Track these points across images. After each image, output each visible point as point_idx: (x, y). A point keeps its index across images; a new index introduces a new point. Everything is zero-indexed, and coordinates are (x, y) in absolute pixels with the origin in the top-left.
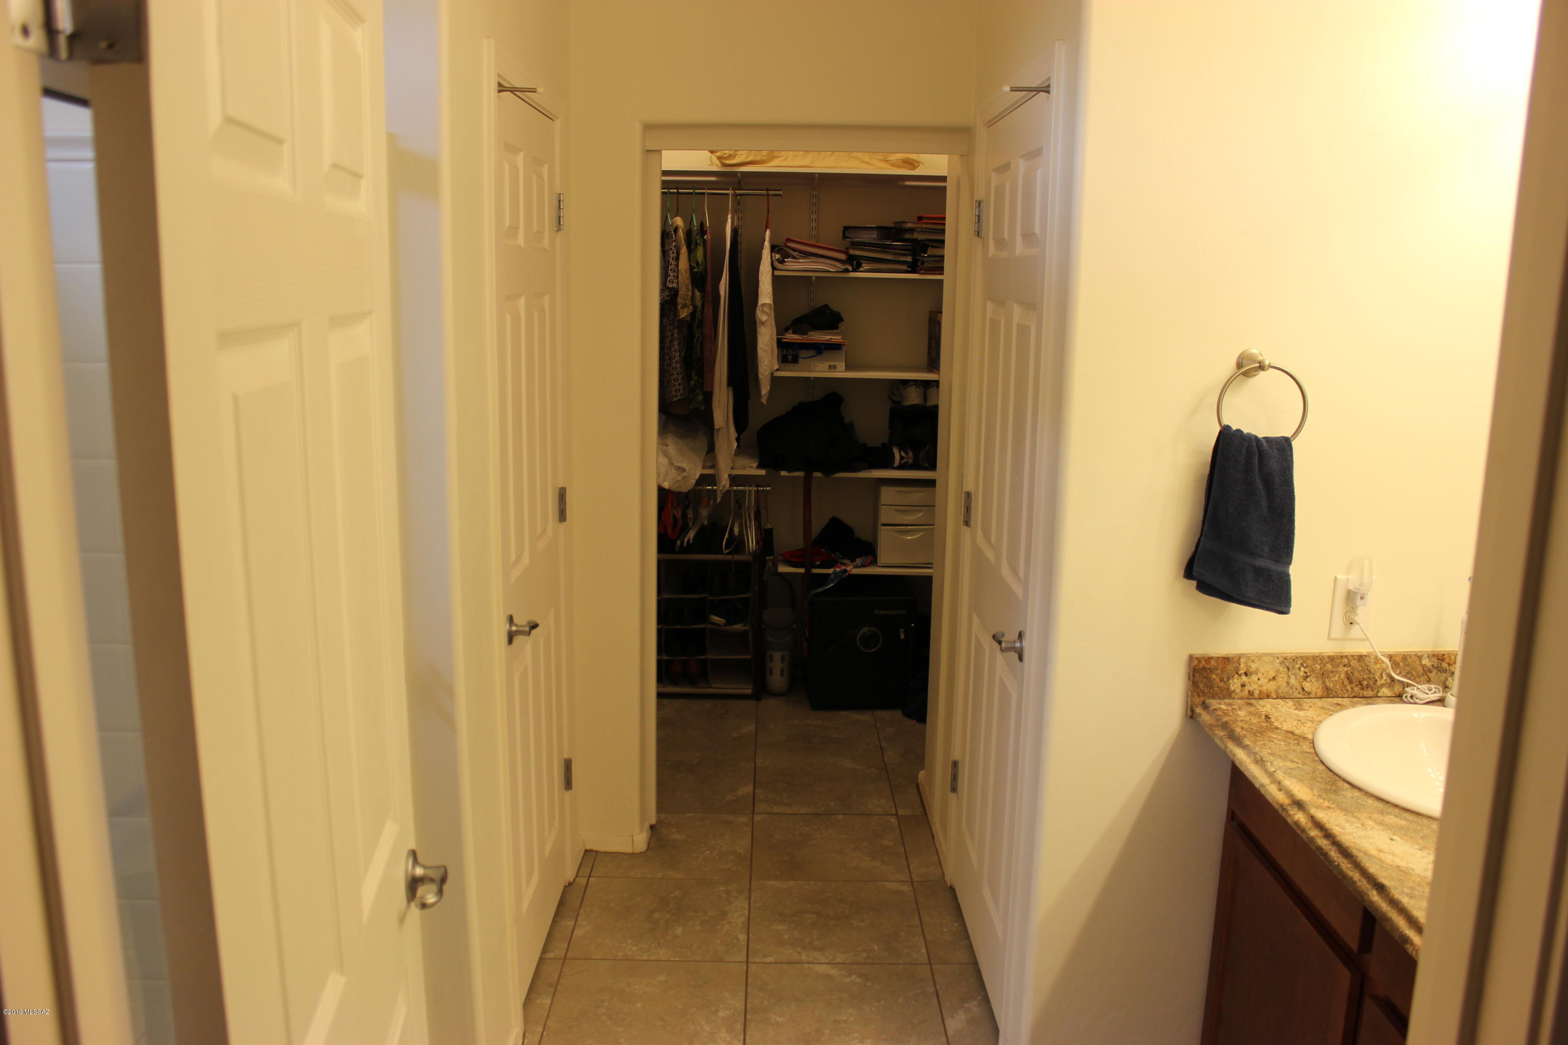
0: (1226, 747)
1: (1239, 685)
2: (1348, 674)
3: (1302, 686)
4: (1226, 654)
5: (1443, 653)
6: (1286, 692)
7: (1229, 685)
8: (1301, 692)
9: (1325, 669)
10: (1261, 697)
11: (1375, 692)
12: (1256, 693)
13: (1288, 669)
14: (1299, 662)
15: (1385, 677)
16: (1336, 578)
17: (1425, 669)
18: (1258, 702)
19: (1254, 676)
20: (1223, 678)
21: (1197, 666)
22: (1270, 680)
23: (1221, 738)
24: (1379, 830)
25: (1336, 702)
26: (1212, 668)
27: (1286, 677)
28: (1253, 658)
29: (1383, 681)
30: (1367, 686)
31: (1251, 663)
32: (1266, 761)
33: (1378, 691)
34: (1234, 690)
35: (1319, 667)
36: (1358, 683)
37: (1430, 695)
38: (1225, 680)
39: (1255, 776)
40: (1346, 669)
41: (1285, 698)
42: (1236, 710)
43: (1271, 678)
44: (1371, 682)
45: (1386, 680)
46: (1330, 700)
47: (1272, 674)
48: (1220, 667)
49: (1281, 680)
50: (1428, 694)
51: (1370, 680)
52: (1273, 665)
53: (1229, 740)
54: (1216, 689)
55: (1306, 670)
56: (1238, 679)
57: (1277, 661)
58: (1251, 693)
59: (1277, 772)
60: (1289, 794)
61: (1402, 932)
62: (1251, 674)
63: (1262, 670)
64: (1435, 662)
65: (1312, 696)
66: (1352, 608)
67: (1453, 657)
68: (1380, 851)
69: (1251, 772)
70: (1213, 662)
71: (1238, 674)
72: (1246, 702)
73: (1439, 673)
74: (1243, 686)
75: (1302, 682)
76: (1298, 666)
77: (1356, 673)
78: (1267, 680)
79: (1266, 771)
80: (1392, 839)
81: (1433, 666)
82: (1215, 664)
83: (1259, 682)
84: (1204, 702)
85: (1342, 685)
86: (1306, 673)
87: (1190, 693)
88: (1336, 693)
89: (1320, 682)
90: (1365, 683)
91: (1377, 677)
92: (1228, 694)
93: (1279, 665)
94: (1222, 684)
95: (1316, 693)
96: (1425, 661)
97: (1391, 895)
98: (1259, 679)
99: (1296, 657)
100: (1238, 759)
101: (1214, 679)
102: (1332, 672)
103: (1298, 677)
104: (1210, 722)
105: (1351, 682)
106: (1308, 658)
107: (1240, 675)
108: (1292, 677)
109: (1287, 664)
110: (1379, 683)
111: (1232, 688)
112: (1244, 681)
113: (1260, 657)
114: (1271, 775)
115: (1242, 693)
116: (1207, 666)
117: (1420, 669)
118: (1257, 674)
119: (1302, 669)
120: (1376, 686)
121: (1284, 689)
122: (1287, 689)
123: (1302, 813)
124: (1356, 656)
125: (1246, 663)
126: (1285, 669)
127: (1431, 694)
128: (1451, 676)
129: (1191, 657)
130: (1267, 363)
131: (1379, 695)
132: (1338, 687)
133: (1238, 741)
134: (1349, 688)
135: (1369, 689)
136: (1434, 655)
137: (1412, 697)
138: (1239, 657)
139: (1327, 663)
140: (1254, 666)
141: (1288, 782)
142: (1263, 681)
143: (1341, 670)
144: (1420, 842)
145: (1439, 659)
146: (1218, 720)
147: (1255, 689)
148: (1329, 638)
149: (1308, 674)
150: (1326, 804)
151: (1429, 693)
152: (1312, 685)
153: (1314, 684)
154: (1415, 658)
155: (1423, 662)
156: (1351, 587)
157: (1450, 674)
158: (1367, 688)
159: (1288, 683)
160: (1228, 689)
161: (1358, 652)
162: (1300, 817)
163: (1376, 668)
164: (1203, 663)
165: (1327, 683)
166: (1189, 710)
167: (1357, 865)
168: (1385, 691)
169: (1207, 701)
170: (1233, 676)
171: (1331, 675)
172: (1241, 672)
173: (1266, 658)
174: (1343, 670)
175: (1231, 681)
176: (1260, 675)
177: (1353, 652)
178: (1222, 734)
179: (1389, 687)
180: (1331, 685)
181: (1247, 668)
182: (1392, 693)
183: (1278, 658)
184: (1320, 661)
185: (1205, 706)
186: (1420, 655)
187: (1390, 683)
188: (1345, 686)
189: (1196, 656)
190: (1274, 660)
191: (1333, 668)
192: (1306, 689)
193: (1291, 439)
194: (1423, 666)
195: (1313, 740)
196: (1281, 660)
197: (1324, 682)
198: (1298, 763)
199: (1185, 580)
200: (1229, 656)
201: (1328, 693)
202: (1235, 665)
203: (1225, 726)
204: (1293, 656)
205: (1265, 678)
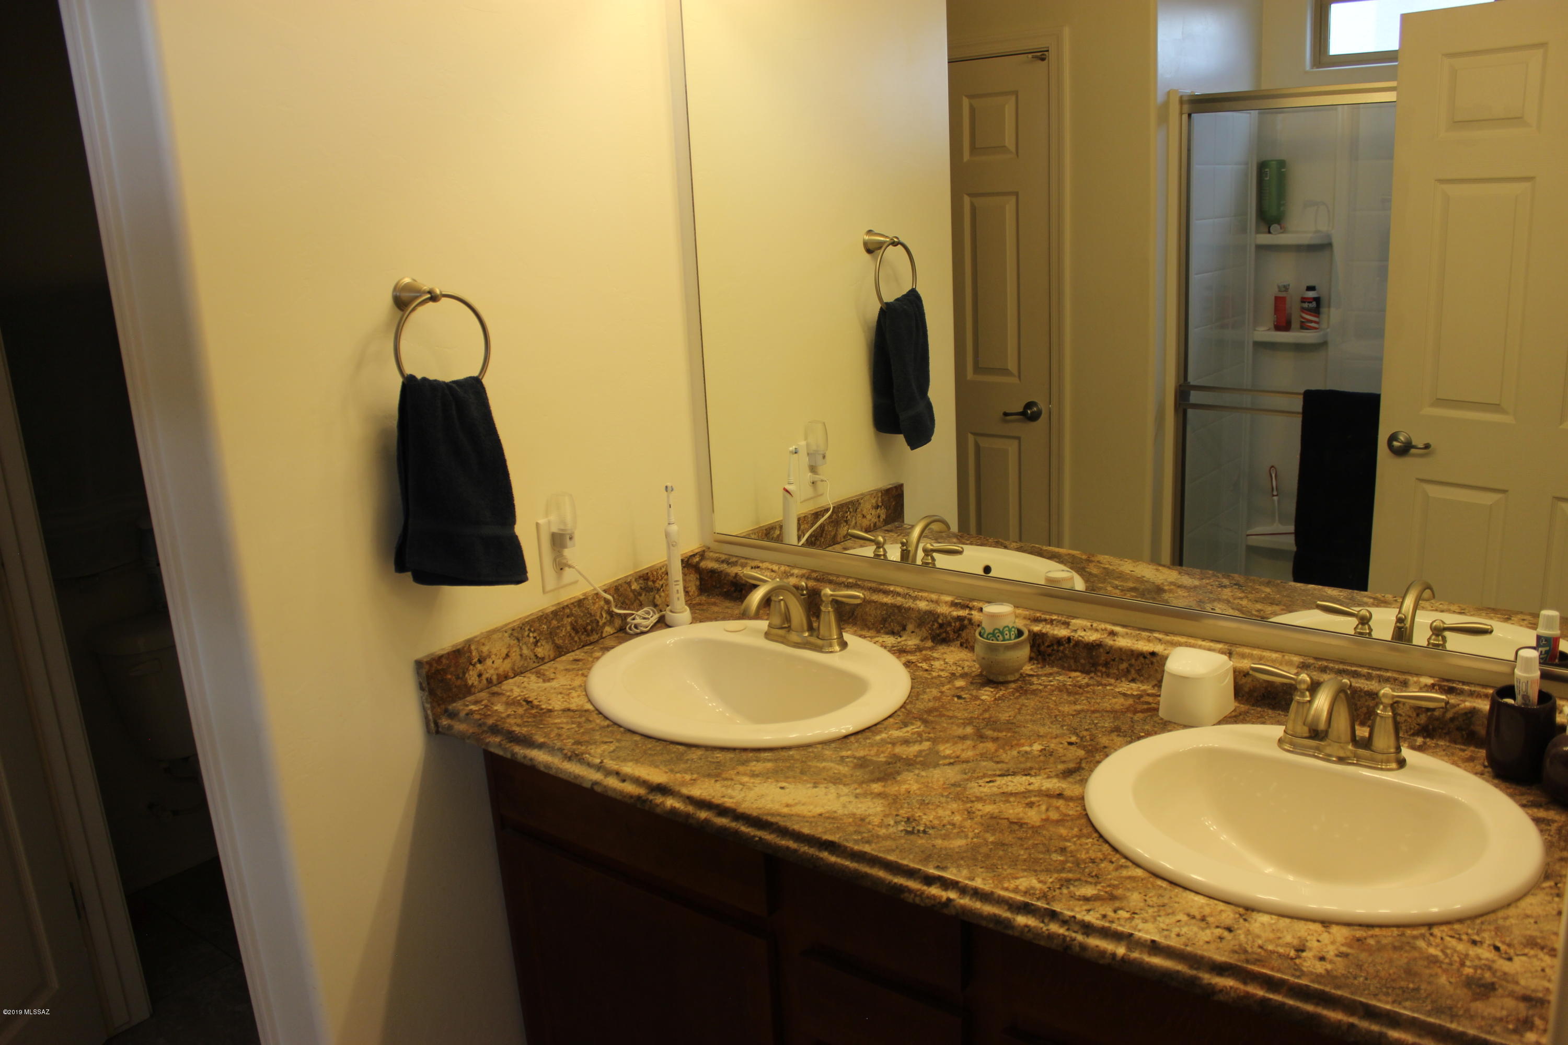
0: (513, 754)
1: (476, 676)
2: (573, 625)
3: (535, 653)
4: (453, 646)
5: (646, 572)
6: (522, 666)
7: (466, 681)
8: (535, 661)
9: (551, 627)
10: (499, 681)
11: (599, 635)
12: (495, 678)
13: (518, 640)
14: (527, 629)
15: (604, 615)
16: (537, 525)
17: (636, 593)
18: (500, 687)
19: (488, 660)
20: (458, 675)
21: (429, 671)
22: (504, 659)
23: (500, 745)
24: (760, 783)
25: (571, 659)
26: (444, 667)
27: (518, 650)
28: (483, 641)
29: (604, 620)
30: (592, 630)
31: (482, 647)
32: (582, 754)
33: (602, 632)
34: (473, 684)
35: (545, 627)
36: (583, 630)
37: (652, 619)
38: (461, 676)
39: (579, 776)
40: (569, 620)
41: (522, 673)
42: (489, 706)
43: (505, 655)
44: (594, 625)
45: (606, 618)
46: (563, 658)
47: (505, 651)
48: (452, 664)
49: (515, 656)
50: (648, 619)
51: (593, 623)
52: (503, 641)
53: (512, 744)
54: (454, 690)
55: (535, 635)
56: (473, 670)
57: (506, 635)
58: (489, 681)
59: (605, 761)
60: (638, 781)
61: (890, 883)
62: (485, 659)
63: (494, 651)
64: (642, 584)
65: (546, 661)
66: (559, 552)
67: (655, 573)
68: (787, 805)
69: (570, 773)
70: (444, 661)
71: (472, 665)
72: (489, 693)
73: (647, 594)
74: (480, 675)
75: (534, 649)
76: (526, 633)
77: (580, 620)
78: (502, 660)
79: (590, 765)
80: (782, 788)
81: (641, 588)
82: (448, 662)
83: (495, 666)
84: (446, 711)
85: (570, 638)
86: (535, 638)
87: (428, 706)
88: (566, 649)
89: (550, 643)
90: (589, 628)
91: (598, 618)
92: (468, 690)
93: (508, 639)
94: (459, 682)
95: (549, 656)
96: (635, 586)
97: (848, 849)
98: (493, 662)
99: (523, 624)
100: (540, 762)
101: (450, 679)
102: (558, 627)
103: (529, 645)
104: (471, 731)
105: (577, 632)
106: (533, 621)
107: (474, 665)
108: (524, 647)
109: (516, 635)
110: (601, 623)
111: (470, 682)
112: (480, 670)
113: (490, 634)
114: (600, 768)
115: (481, 685)
116: (440, 667)
117: (631, 595)
118: (490, 657)
119: (531, 635)
120: (599, 627)
121: (520, 663)
122: (522, 663)
123: (671, 797)
124: (576, 602)
125: (477, 649)
126: (516, 641)
127: (652, 617)
128: (657, 593)
129: (419, 664)
130: (438, 292)
131: (604, 636)
132: (567, 642)
133: (528, 742)
134: (576, 639)
135: (594, 633)
136: (640, 577)
137: (636, 627)
138: (469, 642)
139: (552, 620)
140: (485, 649)
141: (628, 769)
142: (498, 662)
143: (565, 622)
144: (805, 779)
145: (644, 580)
146: (480, 725)
147: (492, 675)
148: (544, 592)
149: (538, 638)
150: (688, 777)
151: (649, 617)
152: (543, 649)
153: (545, 647)
154: (626, 586)
155: (633, 587)
156: (554, 529)
157: (656, 592)
158: (592, 632)
159: (521, 655)
160: (466, 685)
161: (574, 598)
162: (670, 802)
163: (595, 608)
164: (435, 665)
165: (557, 641)
166: (432, 725)
167: (784, 832)
168: (608, 630)
169: (450, 707)
170: (467, 669)
171: (558, 631)
172: (474, 661)
173: (495, 636)
174: (567, 621)
175: (467, 675)
176: (493, 656)
177: (570, 599)
178: (498, 740)
179: (610, 623)
180: (560, 642)
181: (479, 654)
182: (614, 629)
183: (506, 632)
184: (545, 620)
185: (453, 715)
186: (629, 580)
187: (610, 620)
188: (573, 638)
189: (425, 660)
190: (503, 636)
191: (558, 623)
192: (539, 655)
193: (480, 377)
194: (633, 591)
195: (597, 710)
196: (510, 632)
197: (553, 642)
198: (612, 742)
199: (398, 574)
200: (458, 647)
201: (559, 651)
202: (466, 655)
203: (495, 730)
204: (519, 624)
205: (499, 658)
